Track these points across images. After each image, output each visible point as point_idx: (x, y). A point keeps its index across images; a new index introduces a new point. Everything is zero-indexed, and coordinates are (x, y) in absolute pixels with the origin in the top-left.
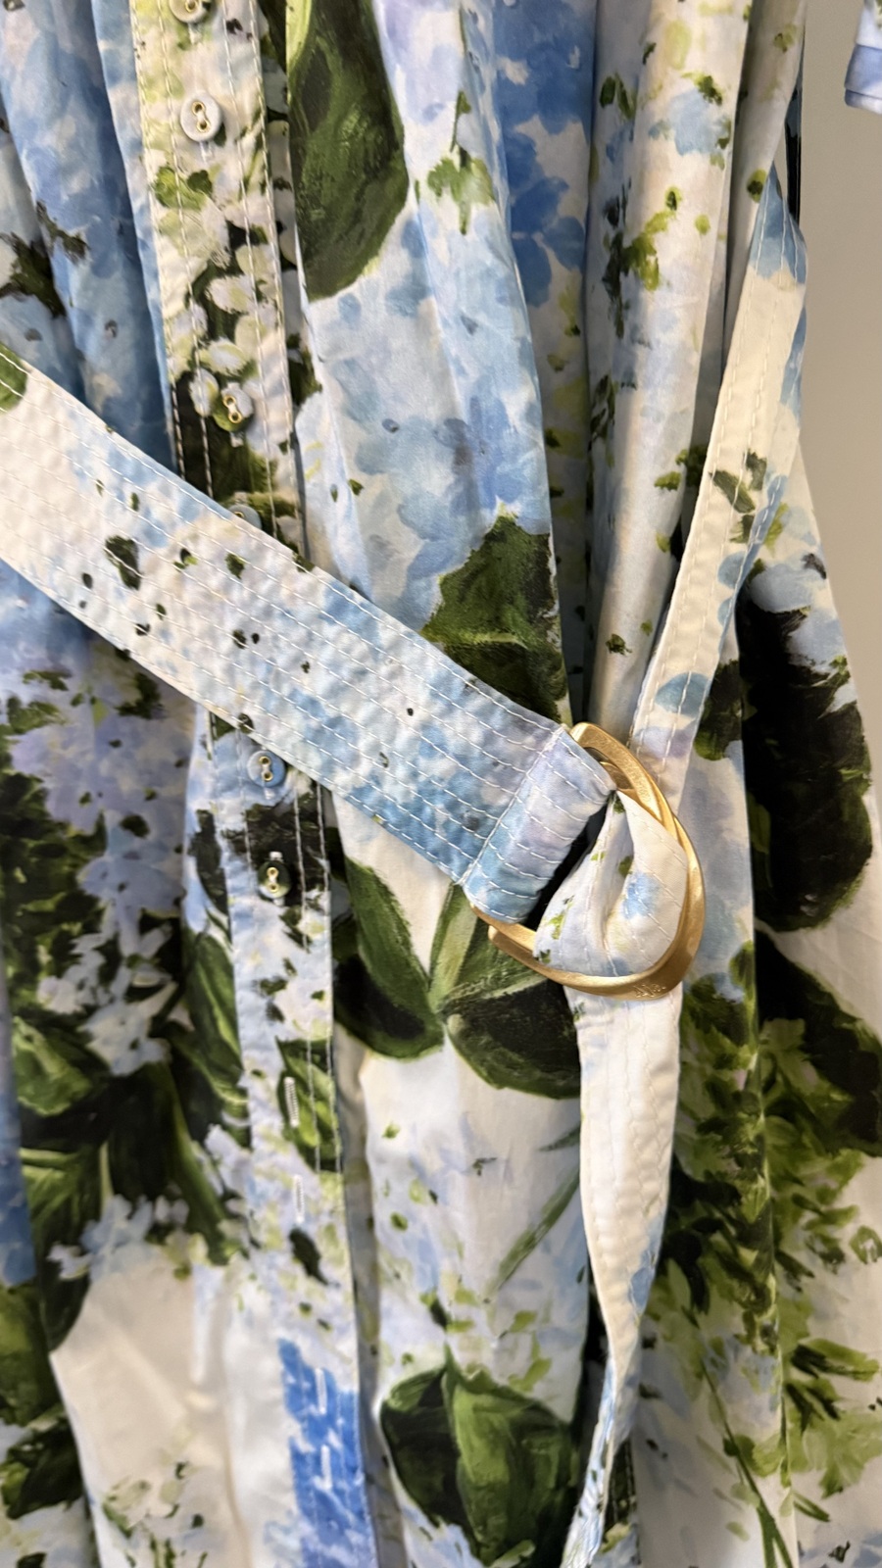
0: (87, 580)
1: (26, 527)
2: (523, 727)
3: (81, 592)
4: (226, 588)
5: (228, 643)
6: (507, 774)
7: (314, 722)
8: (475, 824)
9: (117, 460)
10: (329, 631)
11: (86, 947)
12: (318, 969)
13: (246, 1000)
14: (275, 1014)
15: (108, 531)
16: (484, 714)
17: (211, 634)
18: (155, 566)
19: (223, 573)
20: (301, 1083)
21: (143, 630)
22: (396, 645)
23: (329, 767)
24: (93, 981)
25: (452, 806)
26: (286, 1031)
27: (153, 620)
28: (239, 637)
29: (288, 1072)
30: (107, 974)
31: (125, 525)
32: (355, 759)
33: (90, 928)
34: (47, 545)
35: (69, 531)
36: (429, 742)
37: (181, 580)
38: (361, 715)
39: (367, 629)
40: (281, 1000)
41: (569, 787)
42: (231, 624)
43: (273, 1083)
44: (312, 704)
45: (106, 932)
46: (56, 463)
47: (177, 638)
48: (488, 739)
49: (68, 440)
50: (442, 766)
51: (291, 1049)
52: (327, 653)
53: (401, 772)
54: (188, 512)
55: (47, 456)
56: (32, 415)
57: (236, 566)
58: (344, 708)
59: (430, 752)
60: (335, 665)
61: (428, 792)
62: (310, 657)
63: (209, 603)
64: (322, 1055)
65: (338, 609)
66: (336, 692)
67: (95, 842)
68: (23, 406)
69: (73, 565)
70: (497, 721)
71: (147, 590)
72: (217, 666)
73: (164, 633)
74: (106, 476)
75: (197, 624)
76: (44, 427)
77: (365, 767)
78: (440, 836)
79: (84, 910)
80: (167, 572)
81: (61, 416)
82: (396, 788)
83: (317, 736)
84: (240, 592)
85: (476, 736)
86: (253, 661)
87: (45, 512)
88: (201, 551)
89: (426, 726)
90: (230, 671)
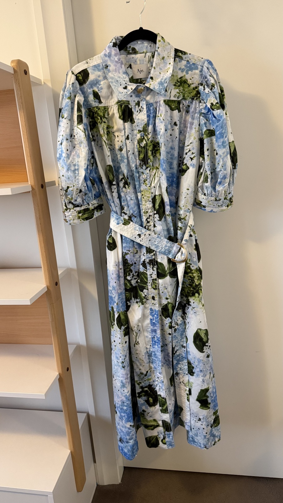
0: (135, 238)
1: (129, 234)
2: (173, 244)
3: (135, 239)
4: (149, 237)
5: (148, 241)
6: (172, 248)
7: (156, 246)
8: (170, 252)
9: (139, 228)
10: (157, 239)
11: (131, 274)
12: (155, 272)
13: (149, 276)
14: (151, 277)
15: (138, 233)
16: (170, 243)
17: (147, 240)
18: (142, 236)
19: (148, 235)
20: (154, 282)
21: (141, 241)
22: (163, 239)
23: (157, 250)
24: (132, 277)
25: (168, 251)
26: (152, 278)
27: (142, 240)
28: (149, 240)
29: (153, 282)
30: (133, 277)
31: (140, 233)
32: (159, 248)
33: (132, 272)
34: (131, 235)
35: (134, 234)
36: (166, 246)
37: (144, 237)
38: (160, 245)
39: (160, 238)
40: (152, 276)
41: (177, 247)
42: (149, 239)
43: (151, 283)
44: (156, 245)
45: (133, 273)
46: (133, 229)
47: (144, 241)
48: (171, 245)
49: (134, 227)
50: (167, 248)
51: (153, 280)
52: (157, 240)
53: (164, 249)
54: (146, 231)
55: (132, 228)
56: (131, 225)
57: (150, 235)
58: (158, 245)
59: (166, 247)
60: (158, 241)
61: (166, 250)
62: (156, 241)
63: (147, 238)
64: (156, 280)
65: (158, 237)
66: (158, 243)
67: (132, 265)
68: (130, 225)
69: (134, 237)
70: (171, 244)
71: (141, 238)
72: (147, 243)
73: (143, 241)
74: (138, 229)
75: (146, 240)
76: (132, 226)
77: (160, 249)
78: (167, 253)
79: (131, 271)
80: (143, 236)
81: (133, 225)
82: (163, 250)
83: (156, 247)
84: (150, 237)
85: (170, 245)
86: (151, 242)
87: (131, 233)
88: (147, 234)
89: (166, 245)
90: (148, 243)
